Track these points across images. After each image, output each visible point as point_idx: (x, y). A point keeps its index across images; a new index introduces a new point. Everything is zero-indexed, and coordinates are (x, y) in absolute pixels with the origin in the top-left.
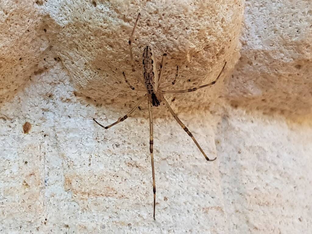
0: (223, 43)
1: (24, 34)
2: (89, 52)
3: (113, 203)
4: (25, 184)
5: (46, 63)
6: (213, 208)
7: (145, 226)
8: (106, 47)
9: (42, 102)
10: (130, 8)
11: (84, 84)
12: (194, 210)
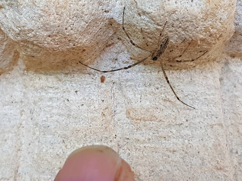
0: (221, 31)
1: (98, 31)
2: (138, 39)
3: (155, 125)
4: (103, 114)
5: (113, 41)
6: (217, 125)
7: (174, 138)
8: (148, 39)
9: (111, 63)
10: (161, 18)
11: (136, 55)
12: (204, 127)
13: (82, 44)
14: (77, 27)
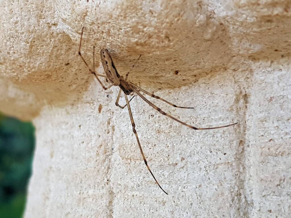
6: (223, 164)
13: (37, 69)
14: (18, 49)
